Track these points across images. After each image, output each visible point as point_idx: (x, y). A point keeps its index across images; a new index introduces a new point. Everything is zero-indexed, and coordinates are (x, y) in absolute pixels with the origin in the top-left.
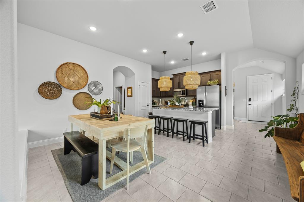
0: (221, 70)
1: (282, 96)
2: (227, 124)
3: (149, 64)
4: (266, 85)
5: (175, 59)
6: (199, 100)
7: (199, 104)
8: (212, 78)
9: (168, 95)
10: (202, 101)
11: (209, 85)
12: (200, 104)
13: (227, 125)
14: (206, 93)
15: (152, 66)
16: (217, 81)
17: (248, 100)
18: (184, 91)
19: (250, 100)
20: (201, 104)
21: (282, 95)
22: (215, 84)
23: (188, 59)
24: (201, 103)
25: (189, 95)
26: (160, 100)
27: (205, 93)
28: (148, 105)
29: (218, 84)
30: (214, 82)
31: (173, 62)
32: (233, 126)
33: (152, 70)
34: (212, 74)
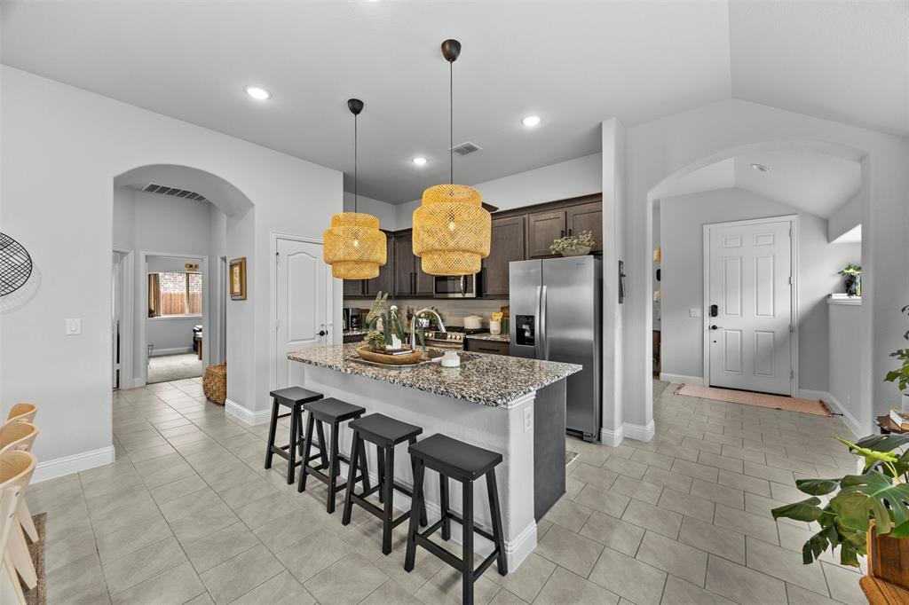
0: (600, 195)
1: (829, 301)
2: (625, 419)
3: (332, 166)
4: (772, 259)
5: (428, 150)
6: (518, 317)
7: (520, 332)
8: (570, 227)
9: (418, 291)
10: (529, 320)
11: (559, 255)
12: (524, 330)
13: (628, 422)
14: (545, 287)
15: (344, 174)
16: (586, 237)
17: (707, 311)
18: (472, 275)
19: (714, 311)
20: (527, 334)
21: (829, 296)
22: (581, 251)
23: (475, 146)
24: (524, 327)
25: (489, 291)
26: (394, 307)
27: (539, 288)
28: (322, 334)
29: (591, 253)
30: (575, 241)
31: (420, 162)
32: (651, 425)
33: (344, 190)
34: (572, 210)
